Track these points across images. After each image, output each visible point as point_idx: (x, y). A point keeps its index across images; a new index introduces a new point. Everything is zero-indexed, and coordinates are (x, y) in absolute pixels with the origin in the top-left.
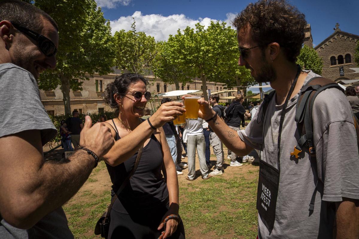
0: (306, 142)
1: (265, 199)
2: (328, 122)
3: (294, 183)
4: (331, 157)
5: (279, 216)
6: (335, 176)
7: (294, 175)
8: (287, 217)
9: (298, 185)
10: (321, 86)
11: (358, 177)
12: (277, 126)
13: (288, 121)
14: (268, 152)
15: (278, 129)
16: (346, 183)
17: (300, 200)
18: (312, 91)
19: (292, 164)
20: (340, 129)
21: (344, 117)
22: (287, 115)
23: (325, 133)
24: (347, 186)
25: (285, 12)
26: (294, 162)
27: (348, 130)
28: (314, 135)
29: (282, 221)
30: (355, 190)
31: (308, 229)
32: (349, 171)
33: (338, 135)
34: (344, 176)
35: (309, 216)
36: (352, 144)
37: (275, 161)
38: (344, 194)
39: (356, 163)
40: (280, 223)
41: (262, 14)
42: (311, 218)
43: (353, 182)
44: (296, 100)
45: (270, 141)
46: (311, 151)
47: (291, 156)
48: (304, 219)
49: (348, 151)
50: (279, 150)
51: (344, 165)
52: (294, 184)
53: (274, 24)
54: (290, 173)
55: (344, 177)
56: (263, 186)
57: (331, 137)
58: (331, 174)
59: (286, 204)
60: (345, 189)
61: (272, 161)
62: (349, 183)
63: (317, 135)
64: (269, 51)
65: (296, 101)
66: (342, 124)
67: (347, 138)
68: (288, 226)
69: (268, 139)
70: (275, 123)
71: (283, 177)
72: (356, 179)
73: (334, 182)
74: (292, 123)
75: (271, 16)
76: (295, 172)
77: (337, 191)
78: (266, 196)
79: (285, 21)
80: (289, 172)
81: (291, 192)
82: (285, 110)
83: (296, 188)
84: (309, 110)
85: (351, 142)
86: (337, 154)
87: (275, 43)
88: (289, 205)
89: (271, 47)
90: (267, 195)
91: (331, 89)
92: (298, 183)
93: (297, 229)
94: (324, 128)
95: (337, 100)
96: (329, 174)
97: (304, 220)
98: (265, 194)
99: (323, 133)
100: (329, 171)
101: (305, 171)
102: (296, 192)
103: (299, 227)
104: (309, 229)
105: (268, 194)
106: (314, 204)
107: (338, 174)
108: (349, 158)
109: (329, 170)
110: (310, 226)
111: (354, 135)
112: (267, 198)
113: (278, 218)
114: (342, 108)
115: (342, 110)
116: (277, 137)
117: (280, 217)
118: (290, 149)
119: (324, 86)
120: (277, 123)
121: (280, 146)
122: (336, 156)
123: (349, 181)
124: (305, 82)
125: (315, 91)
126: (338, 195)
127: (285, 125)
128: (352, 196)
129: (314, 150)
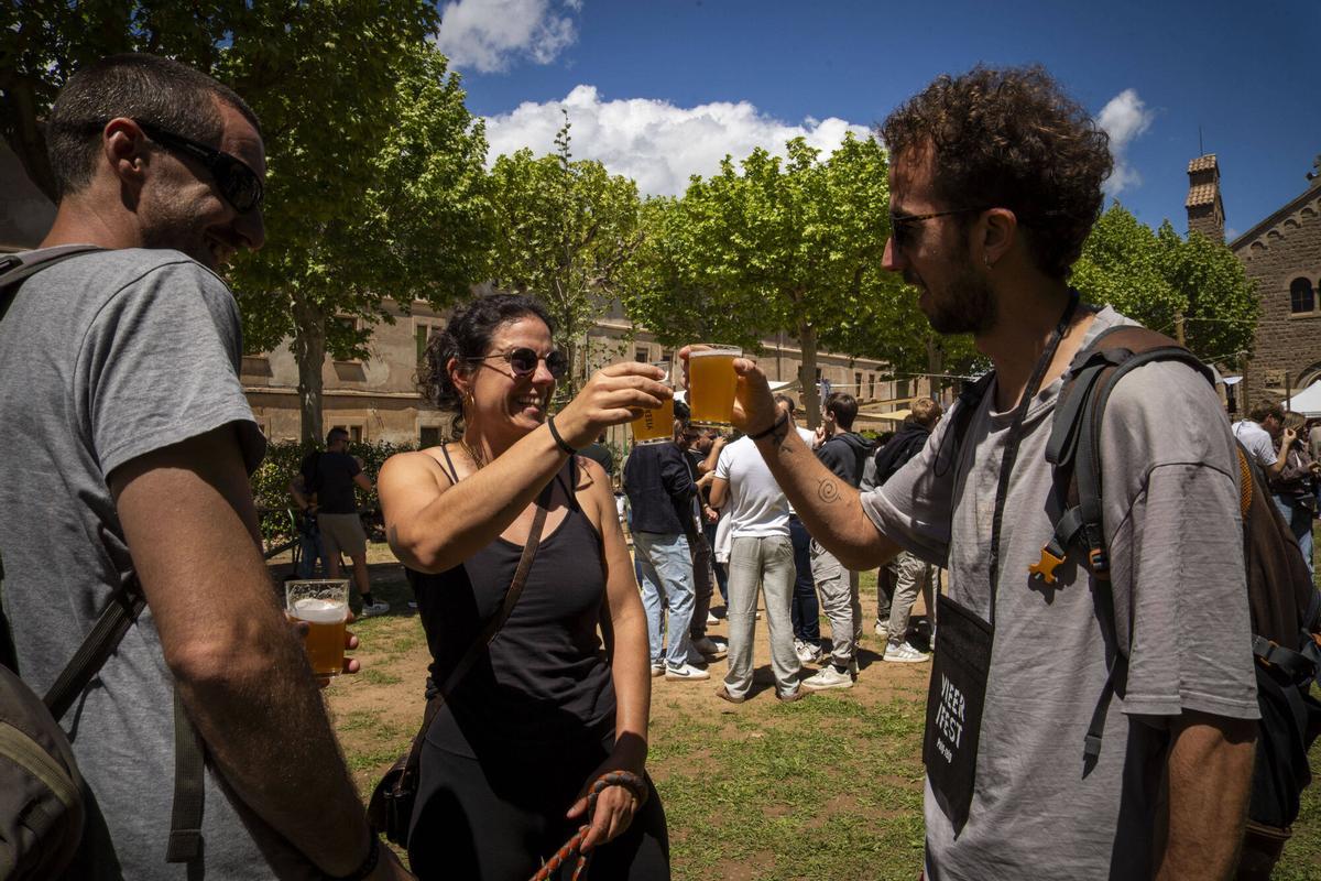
0: (1078, 532)
1: (946, 723)
2: (1147, 465)
3: (1038, 664)
4: (1150, 573)
5: (986, 775)
6: (1159, 633)
7: (1038, 637)
8: (1008, 779)
9: (1050, 671)
10: (1131, 353)
11: (1236, 647)
12: (992, 480)
13: (1026, 463)
14: (963, 569)
15: (994, 492)
16: (1200, 664)
17: (1056, 720)
18: (1102, 366)
19: (1033, 603)
20: (1183, 487)
21: (1199, 450)
22: (1026, 445)
23: (1137, 501)
24: (1203, 674)
25: (1048, 117)
26: (1039, 597)
27: (1211, 493)
28: (1105, 506)
29: (994, 792)
30: (1227, 686)
31: (1074, 818)
32: (1209, 626)
33: (1177, 507)
34: (1195, 640)
35: (1083, 778)
36: (1222, 540)
37: (985, 596)
38: (1194, 698)
39: (1232, 600)
40: (987, 800)
41: (973, 113)
42: (1086, 784)
43: (1222, 663)
44: (1056, 396)
45: (970, 530)
46: (1095, 561)
47: (1032, 577)
48: (1064, 786)
49: (1209, 560)
50: (993, 557)
51: (1195, 605)
52: (1035, 669)
53: (1006, 148)
54: (1026, 632)
55: (1193, 643)
56: (945, 683)
57: (1154, 510)
58: (1148, 627)
59: (1009, 735)
60: (1195, 684)
61: (974, 597)
62: (1209, 664)
63: (1115, 509)
64: (982, 234)
65: (1053, 399)
66: (1191, 472)
67: (1207, 520)
68: (1010, 809)
69: (965, 525)
70: (987, 472)
71: (1004, 645)
72: (1231, 653)
73: (1154, 654)
74: (1040, 470)
75: (1002, 123)
76: (1042, 628)
77: (1163, 681)
78: (952, 714)
79: (1044, 146)
80: (1024, 629)
81: (1025, 695)
82: (1019, 430)
83: (1044, 683)
84: (1092, 427)
85: (1218, 533)
86: (1171, 566)
87: (1003, 211)
88: (1019, 738)
89: (990, 222)
90: (954, 710)
91: (1164, 364)
92: (1050, 666)
93: (1039, 819)
94: (1137, 485)
95: (1180, 396)
96: (1142, 629)
97: (1064, 789)
98: (947, 709)
99: (1132, 501)
100: (1144, 619)
101: (1075, 627)
102: (1043, 696)
103: (1048, 811)
104: (1080, 817)
105: (957, 707)
106: (1100, 737)
107: (1171, 627)
108: (1210, 584)
109: (1144, 615)
110: (1081, 807)
111: (1230, 510)
112: (952, 720)
113: (982, 785)
114: (1195, 424)
115: (1194, 430)
116: (991, 516)
117: (987, 780)
118: (1030, 553)
119: (1139, 354)
120: (991, 470)
121: (997, 544)
122: (1167, 572)
123: (1209, 659)
124: (1085, 342)
125: (1114, 368)
126: (1165, 694)
127: (1018, 477)
128: (1218, 706)
129: (1105, 558)
